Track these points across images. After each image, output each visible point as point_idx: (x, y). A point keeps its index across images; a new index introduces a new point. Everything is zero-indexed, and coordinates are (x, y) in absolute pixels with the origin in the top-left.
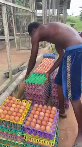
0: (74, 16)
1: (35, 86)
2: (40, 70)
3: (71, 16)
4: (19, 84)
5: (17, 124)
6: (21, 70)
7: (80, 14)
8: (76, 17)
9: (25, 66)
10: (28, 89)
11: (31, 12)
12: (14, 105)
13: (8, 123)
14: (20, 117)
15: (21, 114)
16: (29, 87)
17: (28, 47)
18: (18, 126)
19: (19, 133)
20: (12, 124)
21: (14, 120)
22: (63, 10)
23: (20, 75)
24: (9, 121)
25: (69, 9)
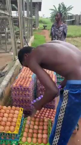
0: (45, 18)
1: (22, 92)
2: (25, 74)
3: (42, 17)
4: (4, 90)
5: (12, 134)
6: (4, 76)
7: (51, 16)
8: (47, 18)
9: (7, 71)
10: (15, 95)
11: (9, 16)
12: (6, 115)
13: (2, 135)
14: (15, 126)
15: (16, 123)
16: (16, 93)
17: (6, 50)
18: (14, 136)
19: (14, 143)
20: (6, 135)
21: (10, 130)
22: (35, 11)
23: (3, 80)
24: (3, 132)
25: (40, 11)
